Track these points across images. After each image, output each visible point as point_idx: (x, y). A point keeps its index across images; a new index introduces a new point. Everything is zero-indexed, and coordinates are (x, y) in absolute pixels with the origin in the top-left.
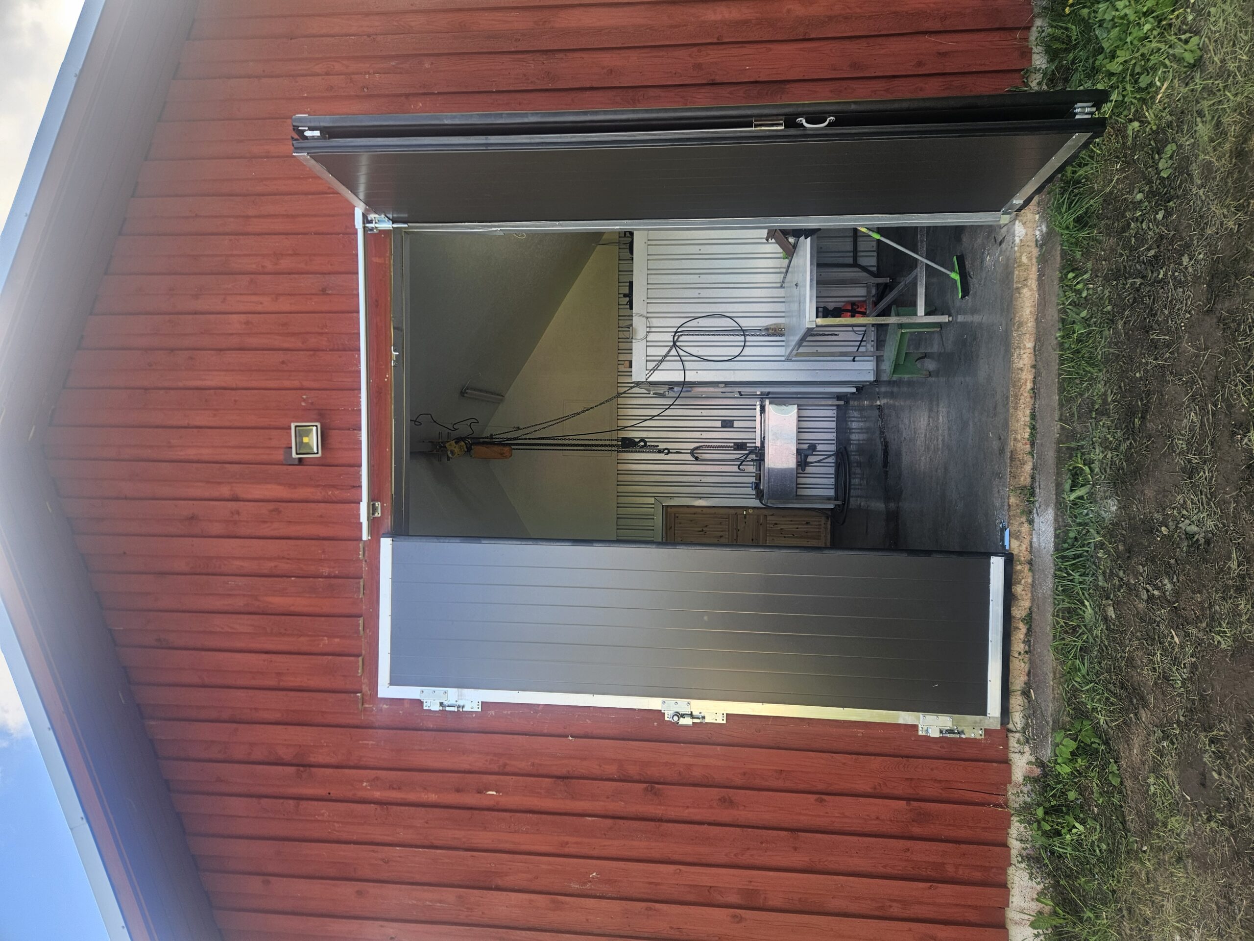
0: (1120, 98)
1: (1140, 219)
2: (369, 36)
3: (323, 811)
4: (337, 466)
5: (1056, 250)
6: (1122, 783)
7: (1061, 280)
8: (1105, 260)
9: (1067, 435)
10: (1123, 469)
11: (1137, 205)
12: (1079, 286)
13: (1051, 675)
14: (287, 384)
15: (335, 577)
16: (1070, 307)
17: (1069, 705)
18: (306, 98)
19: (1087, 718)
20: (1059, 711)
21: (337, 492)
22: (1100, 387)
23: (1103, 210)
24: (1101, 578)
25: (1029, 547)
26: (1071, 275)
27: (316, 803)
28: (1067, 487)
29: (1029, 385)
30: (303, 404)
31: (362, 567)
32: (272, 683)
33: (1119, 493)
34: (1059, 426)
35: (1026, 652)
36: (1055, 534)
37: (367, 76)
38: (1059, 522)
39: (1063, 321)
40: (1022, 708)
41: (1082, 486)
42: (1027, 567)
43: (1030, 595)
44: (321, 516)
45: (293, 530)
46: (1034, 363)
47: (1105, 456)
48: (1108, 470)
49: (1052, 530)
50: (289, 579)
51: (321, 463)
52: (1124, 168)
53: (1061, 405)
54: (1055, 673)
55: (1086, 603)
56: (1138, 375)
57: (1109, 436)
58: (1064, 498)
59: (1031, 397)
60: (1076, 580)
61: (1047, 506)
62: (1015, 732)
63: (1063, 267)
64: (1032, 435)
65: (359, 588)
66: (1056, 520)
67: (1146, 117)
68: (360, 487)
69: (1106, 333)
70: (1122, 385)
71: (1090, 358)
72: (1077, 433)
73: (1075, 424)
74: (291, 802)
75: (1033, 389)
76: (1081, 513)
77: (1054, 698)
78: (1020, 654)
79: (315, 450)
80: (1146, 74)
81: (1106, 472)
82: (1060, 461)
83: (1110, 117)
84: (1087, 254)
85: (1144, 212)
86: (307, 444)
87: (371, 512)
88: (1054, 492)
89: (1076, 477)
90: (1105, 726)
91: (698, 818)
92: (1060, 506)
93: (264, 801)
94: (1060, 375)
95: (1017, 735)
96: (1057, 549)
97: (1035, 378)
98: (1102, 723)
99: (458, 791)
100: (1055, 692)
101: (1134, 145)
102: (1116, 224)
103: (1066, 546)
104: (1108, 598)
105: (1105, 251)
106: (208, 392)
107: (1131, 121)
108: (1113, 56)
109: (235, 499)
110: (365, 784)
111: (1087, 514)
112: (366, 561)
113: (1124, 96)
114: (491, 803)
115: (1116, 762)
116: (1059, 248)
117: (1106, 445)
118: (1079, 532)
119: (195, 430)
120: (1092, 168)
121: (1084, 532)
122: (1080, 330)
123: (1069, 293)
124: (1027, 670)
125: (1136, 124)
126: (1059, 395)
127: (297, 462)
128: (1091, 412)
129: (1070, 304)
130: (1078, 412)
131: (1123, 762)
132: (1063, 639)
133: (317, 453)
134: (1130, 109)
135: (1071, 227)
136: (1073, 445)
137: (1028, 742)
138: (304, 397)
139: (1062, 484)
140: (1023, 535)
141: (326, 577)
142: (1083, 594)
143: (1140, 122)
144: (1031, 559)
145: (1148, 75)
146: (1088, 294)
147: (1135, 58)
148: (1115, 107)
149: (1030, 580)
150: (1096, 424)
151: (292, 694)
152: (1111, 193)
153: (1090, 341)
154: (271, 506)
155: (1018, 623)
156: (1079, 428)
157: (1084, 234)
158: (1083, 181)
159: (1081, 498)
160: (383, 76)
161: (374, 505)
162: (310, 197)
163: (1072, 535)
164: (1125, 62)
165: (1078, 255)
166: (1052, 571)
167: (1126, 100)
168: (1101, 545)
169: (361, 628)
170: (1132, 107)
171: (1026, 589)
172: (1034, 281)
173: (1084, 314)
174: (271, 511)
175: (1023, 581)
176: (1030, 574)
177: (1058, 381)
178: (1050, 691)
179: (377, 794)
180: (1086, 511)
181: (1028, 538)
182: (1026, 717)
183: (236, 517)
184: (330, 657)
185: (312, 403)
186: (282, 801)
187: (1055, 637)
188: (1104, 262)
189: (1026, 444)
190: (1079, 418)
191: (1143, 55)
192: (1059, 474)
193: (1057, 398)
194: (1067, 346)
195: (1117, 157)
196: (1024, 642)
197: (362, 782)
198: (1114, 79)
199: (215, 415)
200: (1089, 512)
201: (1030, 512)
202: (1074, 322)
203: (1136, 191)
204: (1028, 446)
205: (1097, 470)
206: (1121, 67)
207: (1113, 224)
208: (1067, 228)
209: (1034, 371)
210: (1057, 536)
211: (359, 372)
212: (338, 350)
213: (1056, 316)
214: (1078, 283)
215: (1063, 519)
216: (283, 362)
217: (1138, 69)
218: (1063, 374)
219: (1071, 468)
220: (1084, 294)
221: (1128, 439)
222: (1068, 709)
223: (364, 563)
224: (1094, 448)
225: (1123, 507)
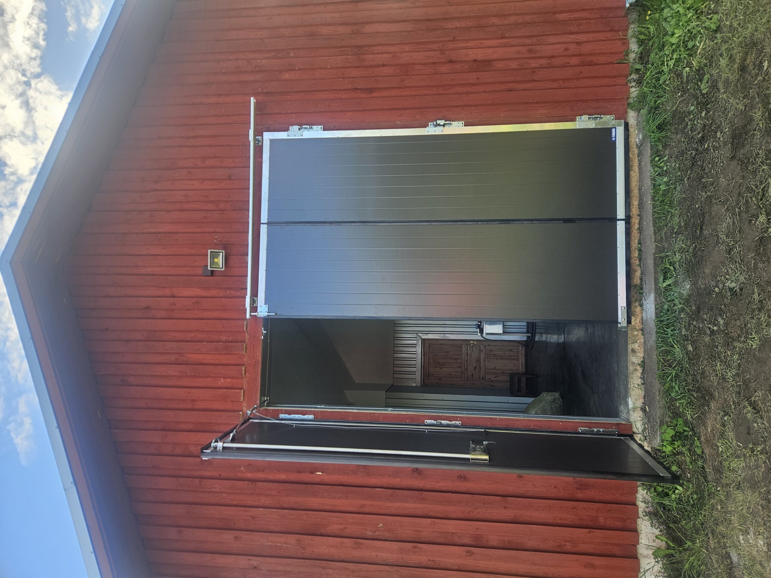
0: (678, 56)
1: (693, 119)
2: (260, 39)
3: (216, 486)
4: (233, 276)
5: (648, 147)
6: (703, 452)
7: (651, 161)
9: (659, 250)
10: (692, 262)
11: (690, 113)
12: (662, 165)
13: (657, 393)
14: (206, 230)
15: (230, 342)
16: (657, 177)
17: (669, 411)
18: (224, 73)
19: (680, 417)
20: (663, 415)
21: (232, 292)
22: (676, 220)
23: (673, 120)
24: (683, 330)
25: (641, 321)
26: (657, 159)
27: (212, 481)
28: (661, 279)
29: (637, 226)
30: (215, 241)
31: (245, 336)
32: (189, 406)
33: (691, 276)
34: (654, 245)
35: (643, 384)
37: (258, 61)
38: (657, 301)
39: (654, 185)
40: (641, 419)
41: (670, 278)
42: (641, 332)
43: (643, 349)
44: (223, 306)
45: (206, 314)
46: (639, 213)
47: (682, 257)
48: (684, 265)
49: (653, 306)
50: (202, 343)
51: (224, 274)
52: (683, 95)
53: (655, 233)
54: (659, 391)
55: (675, 346)
56: (697, 206)
57: (683, 245)
58: (659, 286)
59: (638, 233)
60: (669, 334)
61: (650, 293)
62: (638, 434)
63: (652, 155)
64: (639, 254)
65: (243, 348)
66: (655, 300)
67: (693, 64)
68: (246, 288)
69: (678, 188)
70: (689, 214)
71: (670, 203)
72: (665, 249)
73: (664, 243)
74: (197, 480)
75: (639, 228)
76: (670, 295)
77: (660, 407)
78: (638, 385)
79: (221, 267)
80: (691, 40)
81: (682, 266)
82: (656, 265)
83: (673, 68)
84: (665, 146)
85: (695, 115)
86: (217, 262)
87: (252, 303)
88: (654, 284)
89: (666, 274)
90: (691, 420)
91: (445, 489)
92: (657, 290)
93: (182, 480)
94: (653, 215)
95: (639, 436)
96: (657, 317)
97: (639, 222)
98: (689, 419)
99: (299, 472)
100: (661, 403)
101: (688, 82)
102: (680, 126)
103: (662, 314)
104: (688, 340)
105: (675, 143)
106: (160, 235)
107: (685, 68)
108: (673, 34)
109: (173, 296)
110: (242, 468)
111: (673, 295)
112: (248, 332)
113: (680, 56)
114: (318, 480)
115: (698, 440)
116: (649, 145)
117: (681, 251)
118: (669, 306)
119: (152, 257)
120: (665, 98)
121: (672, 306)
122: (663, 187)
123: (656, 169)
124: (643, 395)
125: (688, 69)
126: (653, 227)
127: (210, 274)
128: (672, 234)
129: (657, 175)
130: (665, 236)
131: (702, 439)
132: (663, 370)
134: (684, 62)
135: (655, 131)
136: (663, 255)
137: (646, 439)
138: (216, 237)
139: (658, 278)
140: (637, 313)
141: (224, 342)
142: (674, 342)
143: (690, 67)
144: (643, 328)
145: (692, 41)
146: (667, 169)
147: (685, 32)
148: (676, 62)
149: (642, 341)
150: (675, 241)
151: (200, 412)
152: (676, 110)
153: (670, 194)
154: (194, 300)
155: (637, 366)
156: (666, 245)
157: (663, 134)
158: (660, 106)
159: (670, 285)
160: (267, 60)
161: (253, 299)
162: (224, 125)
163: (666, 307)
164: (680, 36)
165: (660, 148)
166: (655, 330)
168: (683, 310)
169: (243, 372)
170: (685, 60)
171: (641, 346)
172: (636, 167)
173: (665, 179)
174: (194, 303)
175: (638, 341)
176: (643, 337)
177: (653, 219)
178: (657, 403)
179: (249, 475)
180: (672, 293)
181: (640, 315)
182: (644, 424)
183: (173, 307)
184: (224, 390)
185: (220, 241)
186: (191, 479)
187: (658, 369)
188: (675, 149)
189: (636, 260)
190: (666, 239)
191: (689, 30)
192: (656, 272)
193: (653, 229)
194: (656, 199)
195: (678, 89)
196: (640, 378)
198: (674, 47)
199: (164, 248)
201: (641, 299)
202: (660, 185)
203: (690, 105)
204: (638, 261)
205: (678, 267)
206: (678, 39)
207: (678, 127)
208: (653, 132)
209: (639, 218)
210: (656, 309)
211: (248, 222)
212: (236, 210)
213: (650, 183)
214: (661, 163)
215: (660, 299)
216: (205, 218)
217: (686, 39)
218: (655, 215)
219: (663, 268)
220: (665, 169)
221: (694, 243)
222: (669, 413)
223: (247, 333)
224: (675, 255)
225: (694, 284)
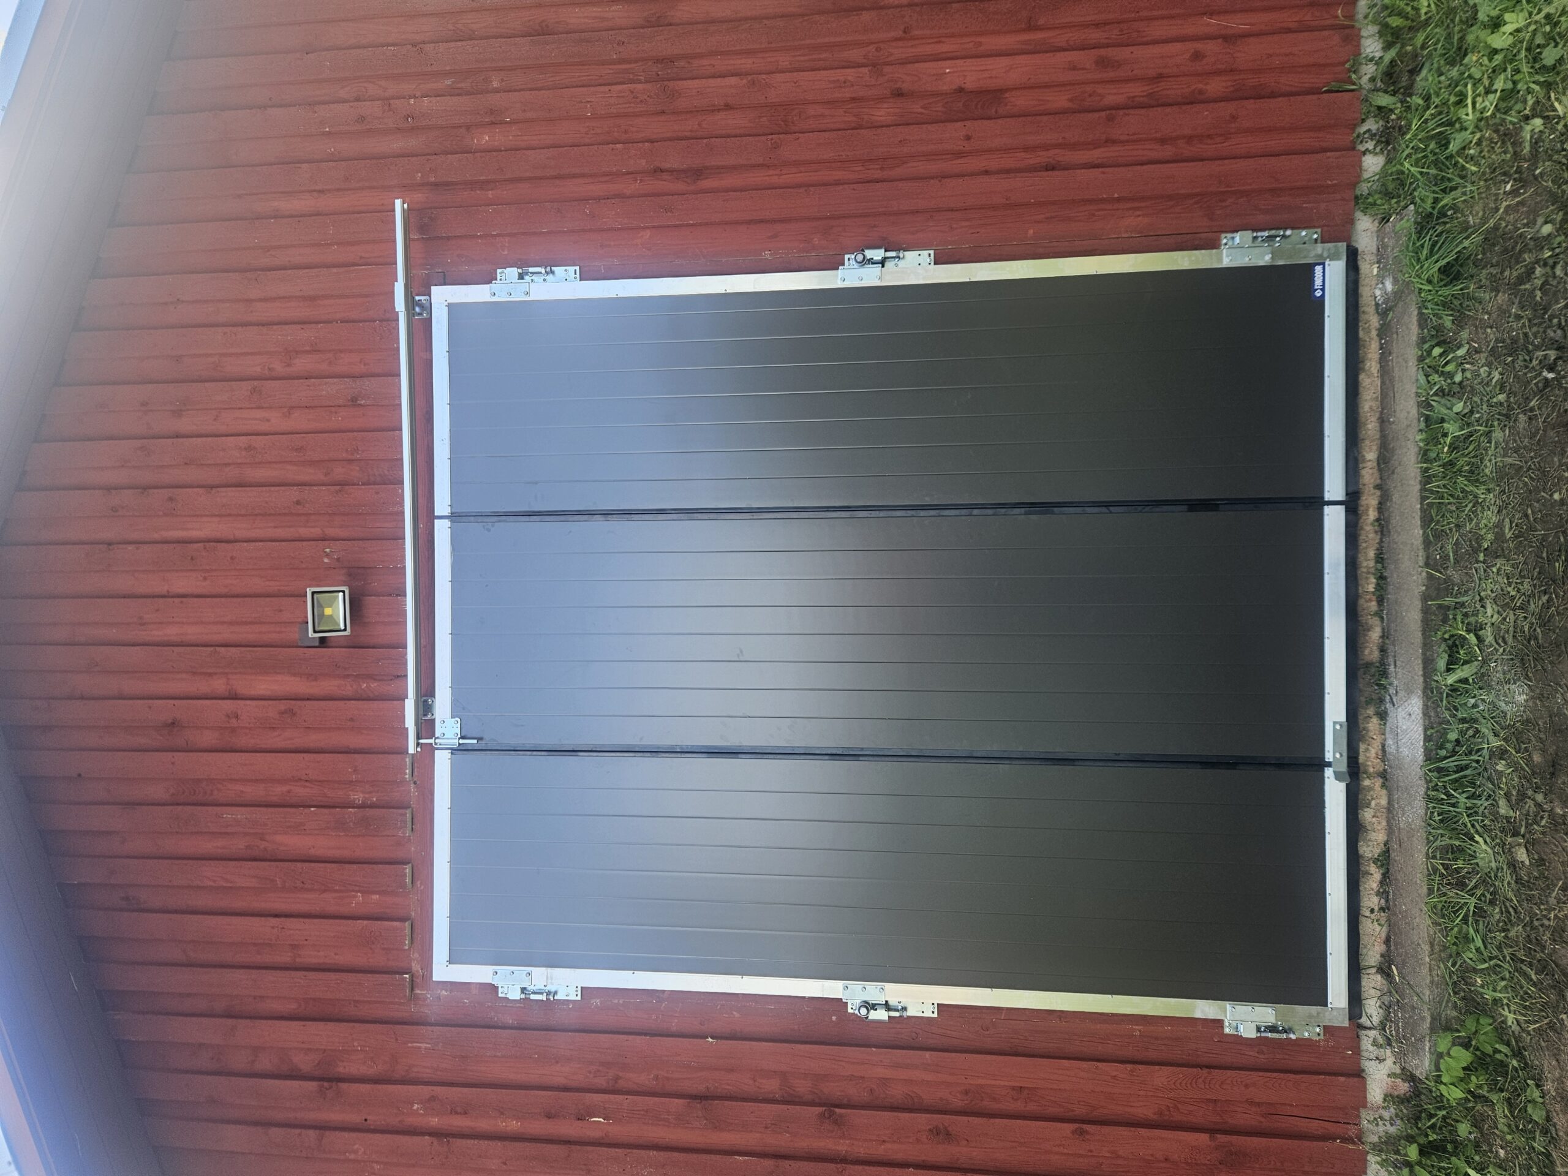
0: (1510, 85)
1: (1551, 262)
2: (414, 45)
3: (356, 1147)
4: (374, 647)
5: (1410, 316)
6: (1548, 1119)
7: (1421, 359)
8: (1491, 327)
9: (1436, 588)
10: (1536, 638)
11: (1541, 242)
12: (1449, 368)
13: (1426, 948)
14: (303, 532)
15: (372, 806)
16: (1435, 398)
17: (1455, 993)
18: (329, 133)
19: (1485, 1013)
20: (1440, 1003)
21: (374, 685)
22: (1490, 517)
23: (1484, 254)
24: (1502, 803)
25: (1380, 753)
26: (1437, 351)
27: (346, 1135)
28: (1442, 664)
29: (1372, 515)
30: (326, 560)
31: (410, 791)
32: (285, 958)
33: (1530, 675)
34: (1424, 574)
35: (1382, 909)
36: (1425, 734)
37: (412, 101)
38: (1430, 717)
39: (1427, 419)
40: (1379, 993)
41: (1466, 662)
42: (1379, 782)
43: (1384, 823)
44: (352, 720)
45: (315, 739)
46: (1379, 481)
47: (1504, 619)
48: (1510, 640)
49: (1419, 730)
50: (306, 810)
51: (353, 644)
52: (1518, 189)
53: (1427, 543)
54: (1432, 945)
55: (1477, 838)
56: (1556, 496)
57: (1509, 589)
58: (1437, 681)
59: (1376, 532)
60: (1462, 805)
61: (1410, 692)
62: (1370, 1028)
63: (1422, 340)
64: (1379, 587)
65: (405, 822)
66: (1425, 714)
67: (1555, 110)
68: (406, 676)
69: (1498, 435)
70: (1530, 512)
71: (1471, 472)
72: (1453, 585)
73: (1451, 571)
74: (311, 1133)
75: (1378, 520)
76: (1465, 704)
77: (1432, 982)
78: (1372, 911)
79: (342, 627)
80: (1553, 44)
81: (1505, 643)
82: (1427, 627)
83: (1493, 115)
84: (1460, 321)
85: (1557, 251)
86: (330, 617)
87: (421, 712)
88: (1421, 673)
89: (1455, 649)
90: (1515, 1028)
91: (900, 1157)
92: (1430, 691)
93: (275, 1132)
94: (1423, 499)
95: (1373, 1033)
96: (1429, 757)
97: (1380, 503)
98: (1510, 1023)
99: (549, 1116)
100: (1434, 973)
101: (1534, 157)
102: (1507, 273)
103: (1443, 753)
104: (1516, 834)
105: (1490, 314)
106: (196, 546)
107: (1527, 118)
108: (1496, 24)
109: (234, 697)
110: (416, 1107)
111: (1475, 706)
112: (415, 783)
113: (1515, 83)
114: (596, 1134)
115: (1538, 1086)
116: (1416, 313)
117: (1504, 602)
118: (1462, 733)
119: (177, 600)
120: (1464, 194)
121: (1471, 732)
122: (1453, 429)
123: (1435, 377)
124: (1384, 935)
125: (1538, 122)
126: (1422, 527)
127: (317, 644)
128: (1476, 551)
129: (1436, 394)
130: (1455, 553)
131: (1549, 1086)
132: (1445, 894)
133: (345, 630)
134: (1525, 101)
135: (1435, 280)
136: (1449, 601)
137: (1389, 1044)
138: (328, 550)
139: (1433, 660)
140: (1371, 734)
141: (359, 807)
142: (1473, 826)
143: (1543, 118)
144: (1385, 770)
145: (1556, 46)
146: (1465, 379)
147: (1536, 22)
148: (1501, 99)
149: (1384, 802)
150: (1485, 571)
151: (311, 975)
152: (1496, 228)
153: (1471, 448)
154: (283, 706)
155: (1369, 865)
156: (1455, 575)
157: (1456, 289)
158: (1449, 213)
159: (1465, 681)
160: (434, 99)
161: (426, 701)
162: (335, 270)
163: (1453, 736)
164: (1518, 30)
165: (1448, 321)
166: (1422, 791)
167: (1519, 86)
168: (1502, 754)
169: (408, 880)
170: (1529, 97)
171: (1379, 814)
172: (1374, 364)
173: (1459, 407)
174: (282, 713)
175: (1373, 803)
176: (1384, 792)
177: (1421, 509)
178: (1425, 971)
179: (434, 1121)
180: (1472, 701)
181: (1378, 739)
182: (1387, 1008)
183: (234, 722)
184: (365, 922)
185: (338, 560)
186: (298, 1131)
187: (1430, 891)
188: (1489, 330)
189: (1370, 600)
190: (1457, 561)
191: (1548, 17)
192: (1427, 645)
193: (1421, 532)
194: (1433, 455)
195: (1505, 174)
196: (1378, 894)
197: (412, 1104)
198: (1499, 58)
199: (205, 579)
200: (1479, 701)
201: (1381, 701)
202: (1443, 420)
203: (1540, 220)
204: (1374, 603)
205: (1489, 639)
206: (1511, 40)
207: (1502, 273)
208: (1429, 282)
209: (1378, 493)
210: (1427, 739)
211: (403, 513)
212: (375, 484)
213: (1414, 412)
214: (1446, 364)
215: (1436, 712)
216: (298, 503)
217: (1539, 40)
218: (1428, 498)
219: (1447, 636)
220: (1458, 378)
221: (1545, 592)
222: (1453, 999)
223: (412, 785)
224: (1483, 606)
225: (1540, 697)
